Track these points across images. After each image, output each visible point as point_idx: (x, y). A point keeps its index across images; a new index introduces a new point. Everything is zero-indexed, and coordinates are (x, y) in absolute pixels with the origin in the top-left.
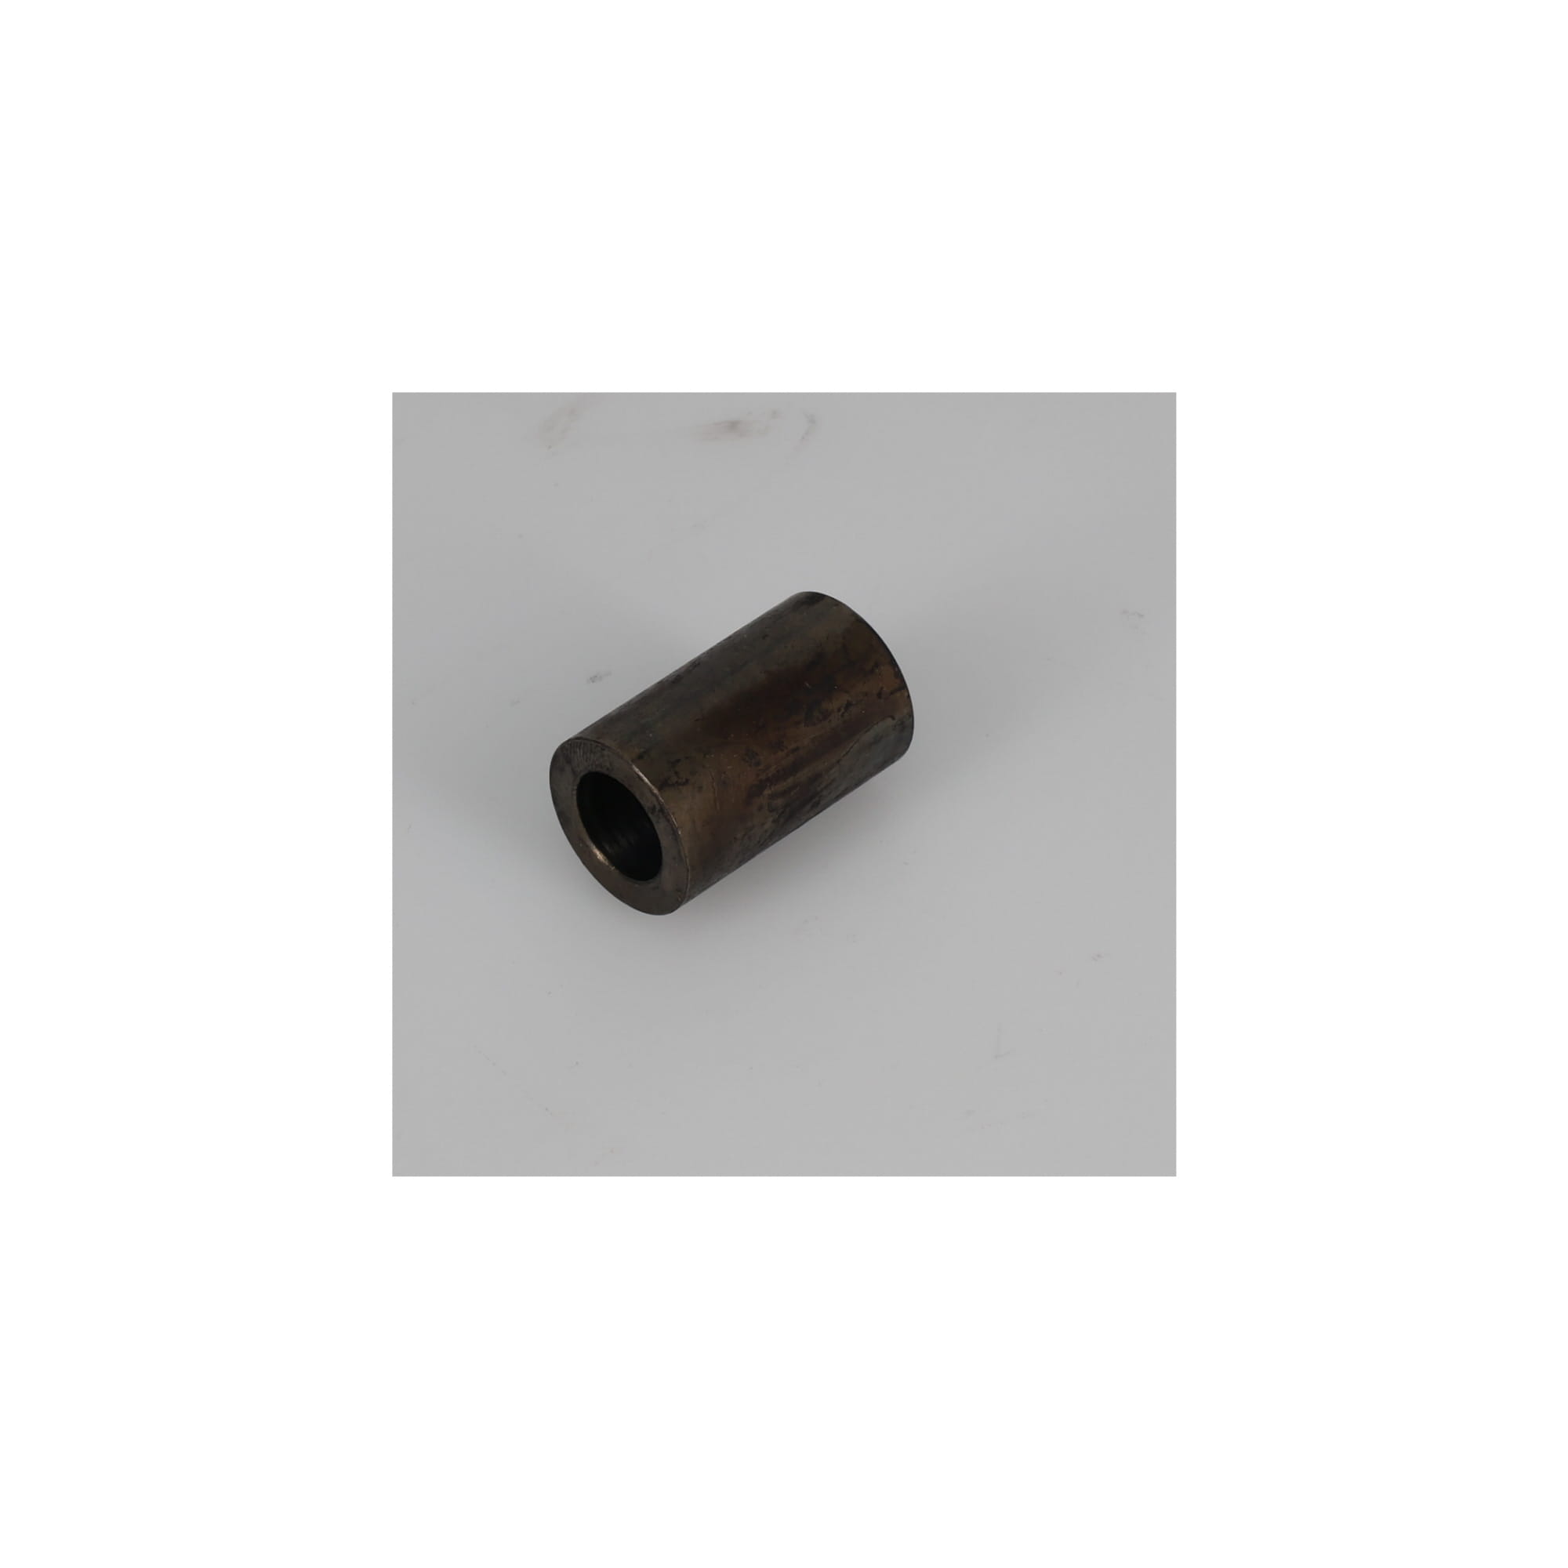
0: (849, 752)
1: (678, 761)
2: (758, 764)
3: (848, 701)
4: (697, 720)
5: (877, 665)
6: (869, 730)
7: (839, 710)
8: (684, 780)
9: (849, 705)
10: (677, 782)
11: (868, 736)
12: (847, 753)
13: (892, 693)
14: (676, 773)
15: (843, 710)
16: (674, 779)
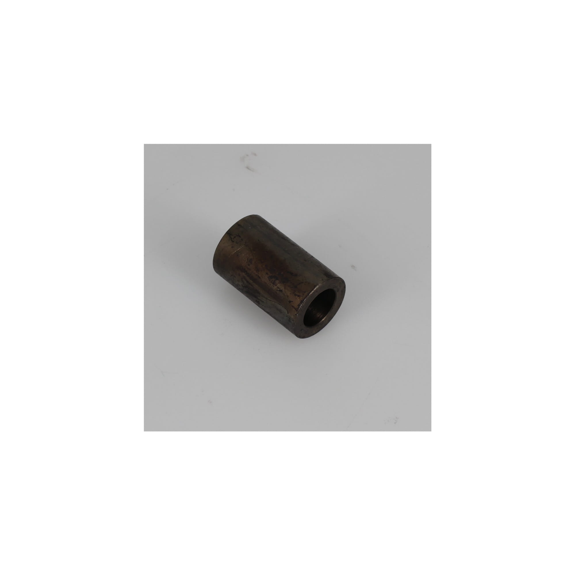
0: (271, 301)
1: (240, 237)
2: (249, 265)
3: (282, 290)
4: (259, 240)
5: (299, 296)
6: (280, 304)
7: (278, 288)
8: (233, 240)
9: (281, 291)
10: (232, 238)
11: (280, 307)
12: (270, 300)
13: (293, 306)
14: (235, 237)
15: (278, 289)
16: (233, 237)
